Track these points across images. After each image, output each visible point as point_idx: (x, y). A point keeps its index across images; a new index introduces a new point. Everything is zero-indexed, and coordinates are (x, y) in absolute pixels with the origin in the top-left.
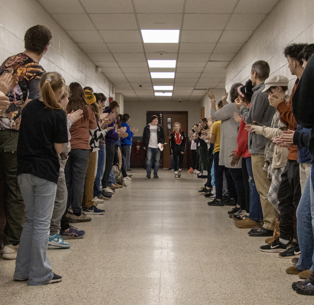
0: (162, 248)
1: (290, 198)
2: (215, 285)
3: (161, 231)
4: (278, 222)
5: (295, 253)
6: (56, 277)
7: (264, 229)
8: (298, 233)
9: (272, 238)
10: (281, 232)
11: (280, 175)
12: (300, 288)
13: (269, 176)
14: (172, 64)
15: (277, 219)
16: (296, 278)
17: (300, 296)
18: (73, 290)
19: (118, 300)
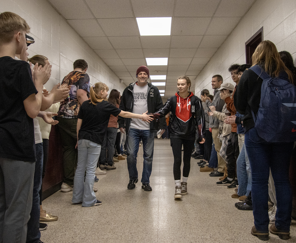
0: (159, 184)
1: (233, 154)
2: (191, 205)
3: (159, 174)
4: (226, 168)
5: (237, 186)
6: (98, 202)
7: (219, 172)
8: (238, 173)
9: (223, 178)
10: (228, 174)
11: (227, 141)
12: (240, 206)
13: (221, 141)
14: (164, 77)
15: (226, 166)
16: (237, 201)
17: (240, 211)
18: (108, 209)
19: (134, 215)
